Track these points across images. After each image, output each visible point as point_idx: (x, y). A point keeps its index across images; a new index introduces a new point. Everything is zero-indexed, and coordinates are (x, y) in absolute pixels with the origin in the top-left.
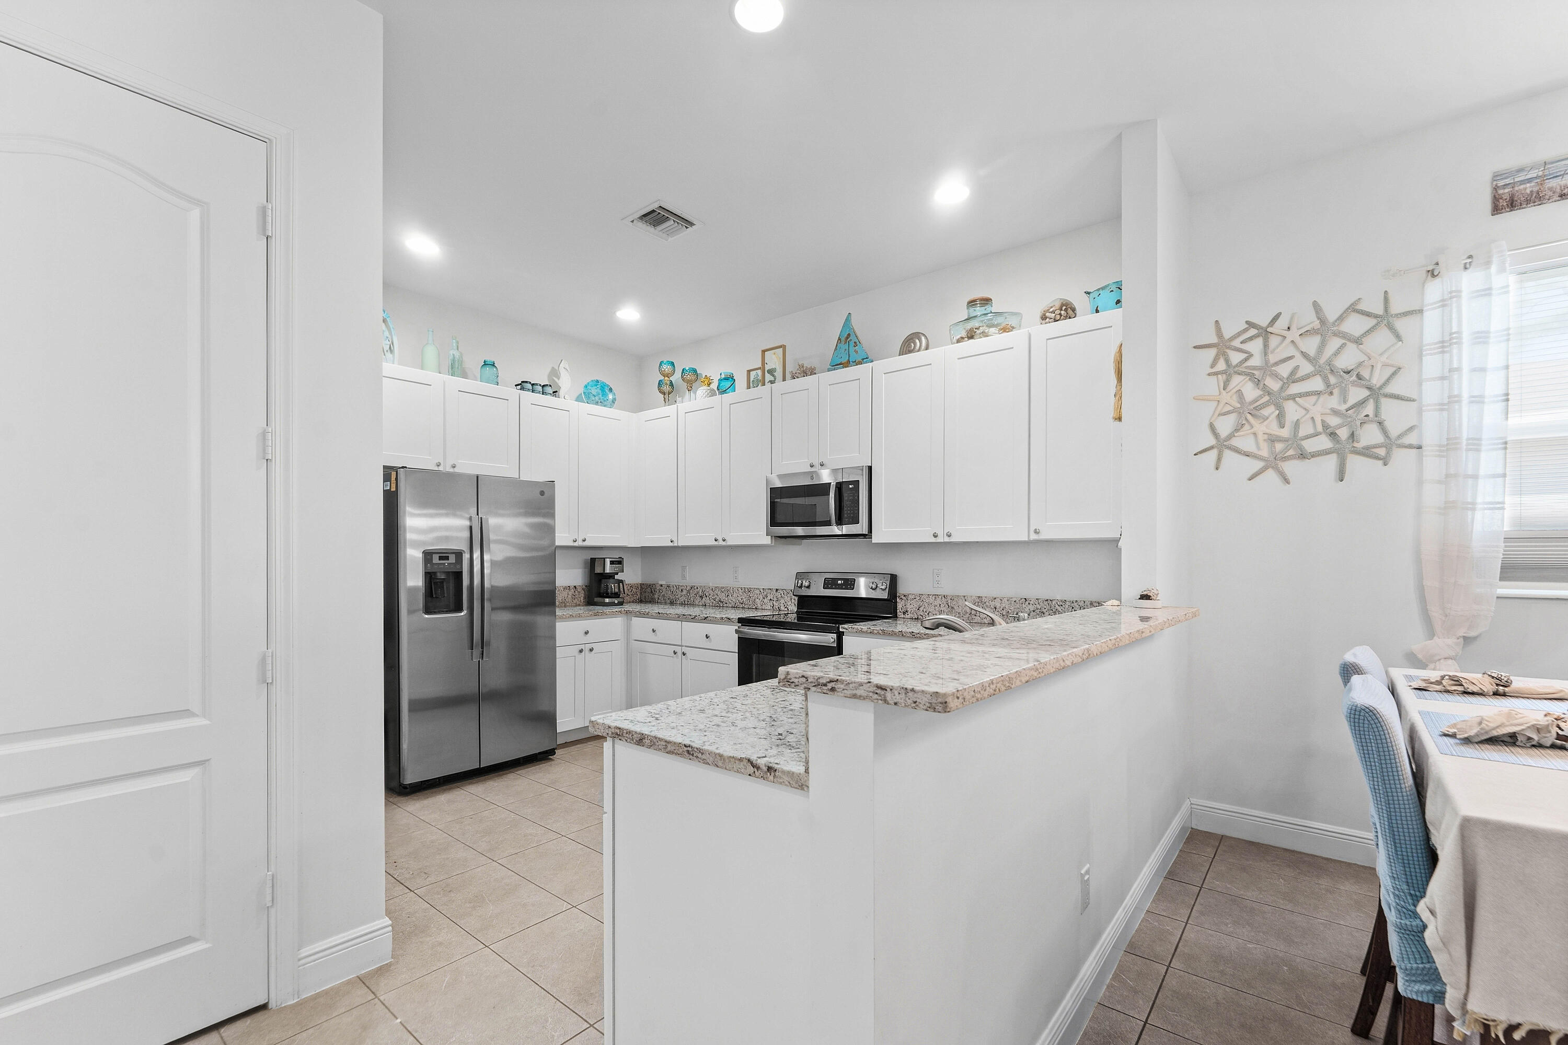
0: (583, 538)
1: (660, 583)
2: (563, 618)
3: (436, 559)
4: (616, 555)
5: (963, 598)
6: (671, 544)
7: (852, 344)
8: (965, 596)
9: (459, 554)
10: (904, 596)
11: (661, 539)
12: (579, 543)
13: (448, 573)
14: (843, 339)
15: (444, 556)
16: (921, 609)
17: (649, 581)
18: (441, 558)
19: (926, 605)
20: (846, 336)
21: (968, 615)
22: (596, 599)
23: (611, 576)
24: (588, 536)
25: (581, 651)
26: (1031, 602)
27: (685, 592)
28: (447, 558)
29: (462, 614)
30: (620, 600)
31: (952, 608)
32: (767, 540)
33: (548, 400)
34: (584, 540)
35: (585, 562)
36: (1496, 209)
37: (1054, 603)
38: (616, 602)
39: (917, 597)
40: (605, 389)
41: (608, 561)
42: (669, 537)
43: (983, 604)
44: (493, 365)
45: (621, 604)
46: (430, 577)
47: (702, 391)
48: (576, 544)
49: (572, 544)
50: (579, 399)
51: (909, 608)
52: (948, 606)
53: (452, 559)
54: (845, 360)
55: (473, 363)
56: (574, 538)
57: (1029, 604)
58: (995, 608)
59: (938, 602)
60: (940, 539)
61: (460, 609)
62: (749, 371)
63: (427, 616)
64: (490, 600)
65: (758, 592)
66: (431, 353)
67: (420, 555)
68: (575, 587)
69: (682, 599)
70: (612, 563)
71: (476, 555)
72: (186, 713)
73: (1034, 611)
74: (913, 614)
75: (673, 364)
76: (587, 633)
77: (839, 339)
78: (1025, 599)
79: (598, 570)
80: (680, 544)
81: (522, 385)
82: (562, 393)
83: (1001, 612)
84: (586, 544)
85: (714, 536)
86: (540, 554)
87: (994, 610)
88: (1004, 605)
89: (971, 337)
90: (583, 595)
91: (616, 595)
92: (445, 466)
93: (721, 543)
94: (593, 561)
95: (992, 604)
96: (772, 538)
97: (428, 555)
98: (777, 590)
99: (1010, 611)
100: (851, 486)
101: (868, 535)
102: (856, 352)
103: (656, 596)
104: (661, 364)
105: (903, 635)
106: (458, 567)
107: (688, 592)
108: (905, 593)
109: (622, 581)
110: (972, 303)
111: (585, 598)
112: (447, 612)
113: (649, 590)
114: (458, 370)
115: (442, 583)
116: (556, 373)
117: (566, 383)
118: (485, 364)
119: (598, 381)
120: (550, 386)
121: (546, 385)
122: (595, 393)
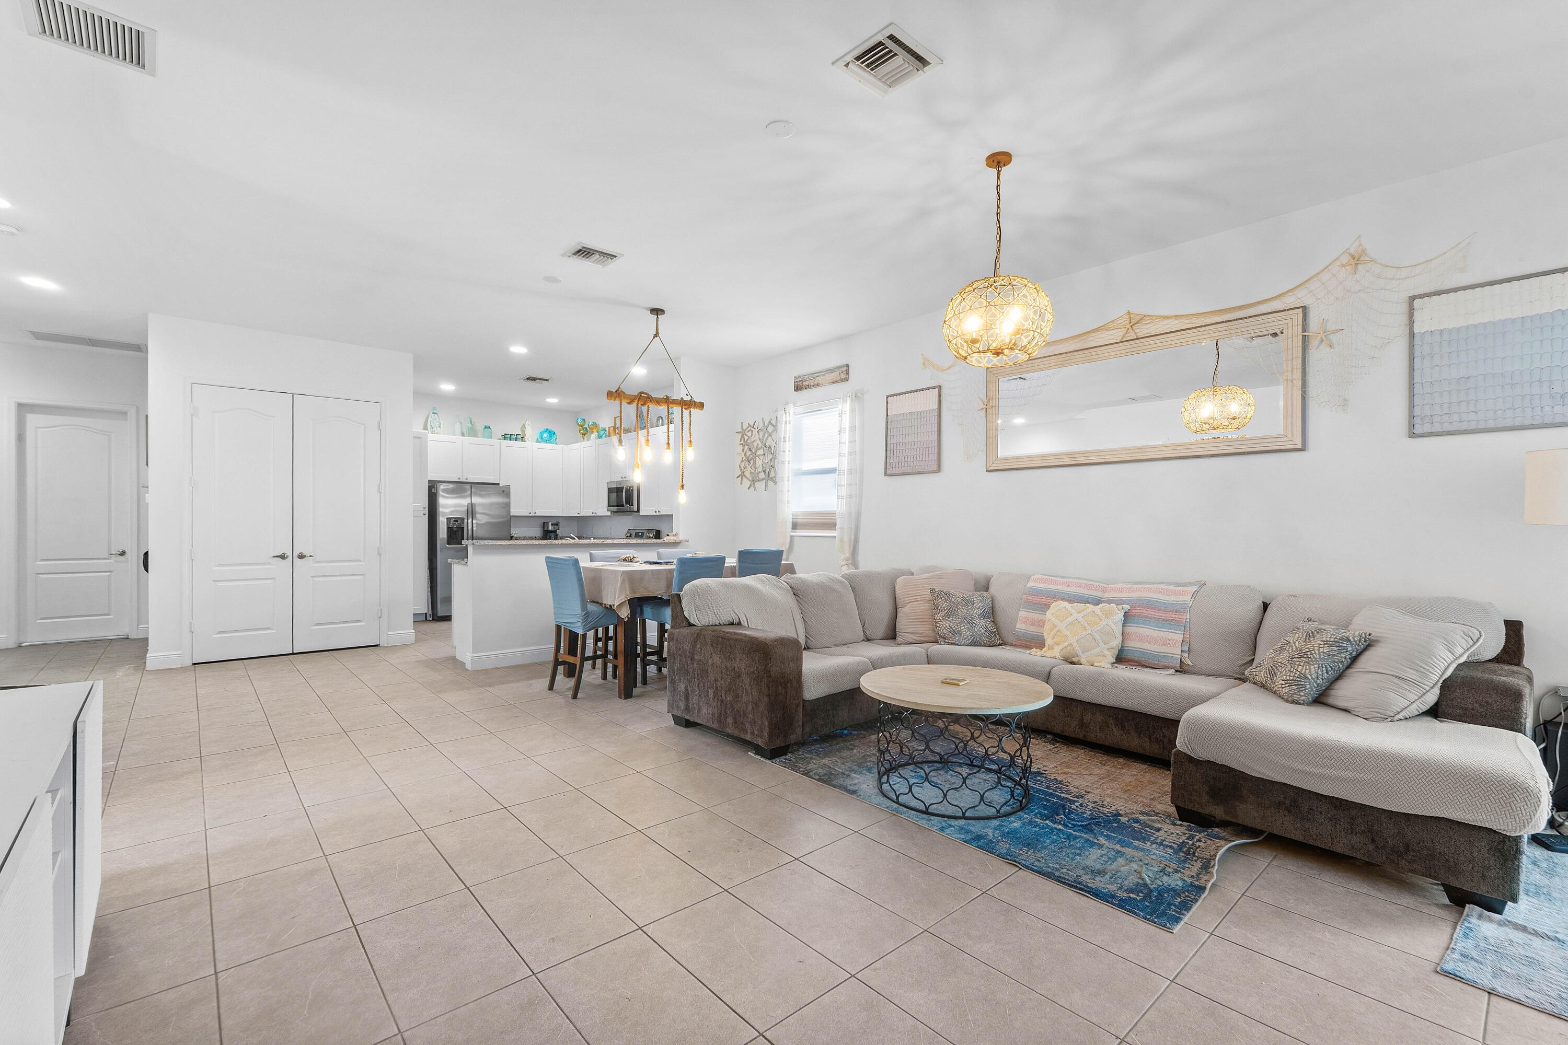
3: (453, 522)
4: (555, 521)
6: (578, 515)
9: (463, 519)
11: (571, 513)
12: (533, 514)
13: (457, 528)
15: (456, 520)
23: (553, 532)
24: (537, 511)
28: (457, 522)
32: (609, 513)
33: (518, 443)
34: (535, 513)
35: (539, 523)
40: (551, 433)
41: (550, 522)
42: (576, 511)
44: (489, 428)
46: (450, 529)
48: (531, 515)
49: (526, 515)
50: (538, 441)
55: (480, 427)
56: (526, 512)
62: (610, 428)
63: (448, 546)
66: (458, 426)
67: (446, 520)
70: (552, 524)
71: (470, 520)
72: (360, 561)
75: (584, 420)
79: (545, 528)
80: (582, 515)
81: (505, 437)
82: (526, 438)
84: (536, 515)
85: (591, 511)
86: (503, 520)
91: (555, 536)
92: (463, 478)
93: (595, 514)
94: (544, 523)
96: (612, 513)
97: (449, 520)
100: (630, 489)
101: (638, 511)
104: (579, 420)
106: (462, 524)
109: (558, 534)
112: (457, 545)
114: (472, 432)
115: (456, 532)
116: (524, 427)
117: (529, 432)
118: (486, 427)
119: (547, 429)
120: (521, 435)
121: (519, 435)
122: (546, 437)
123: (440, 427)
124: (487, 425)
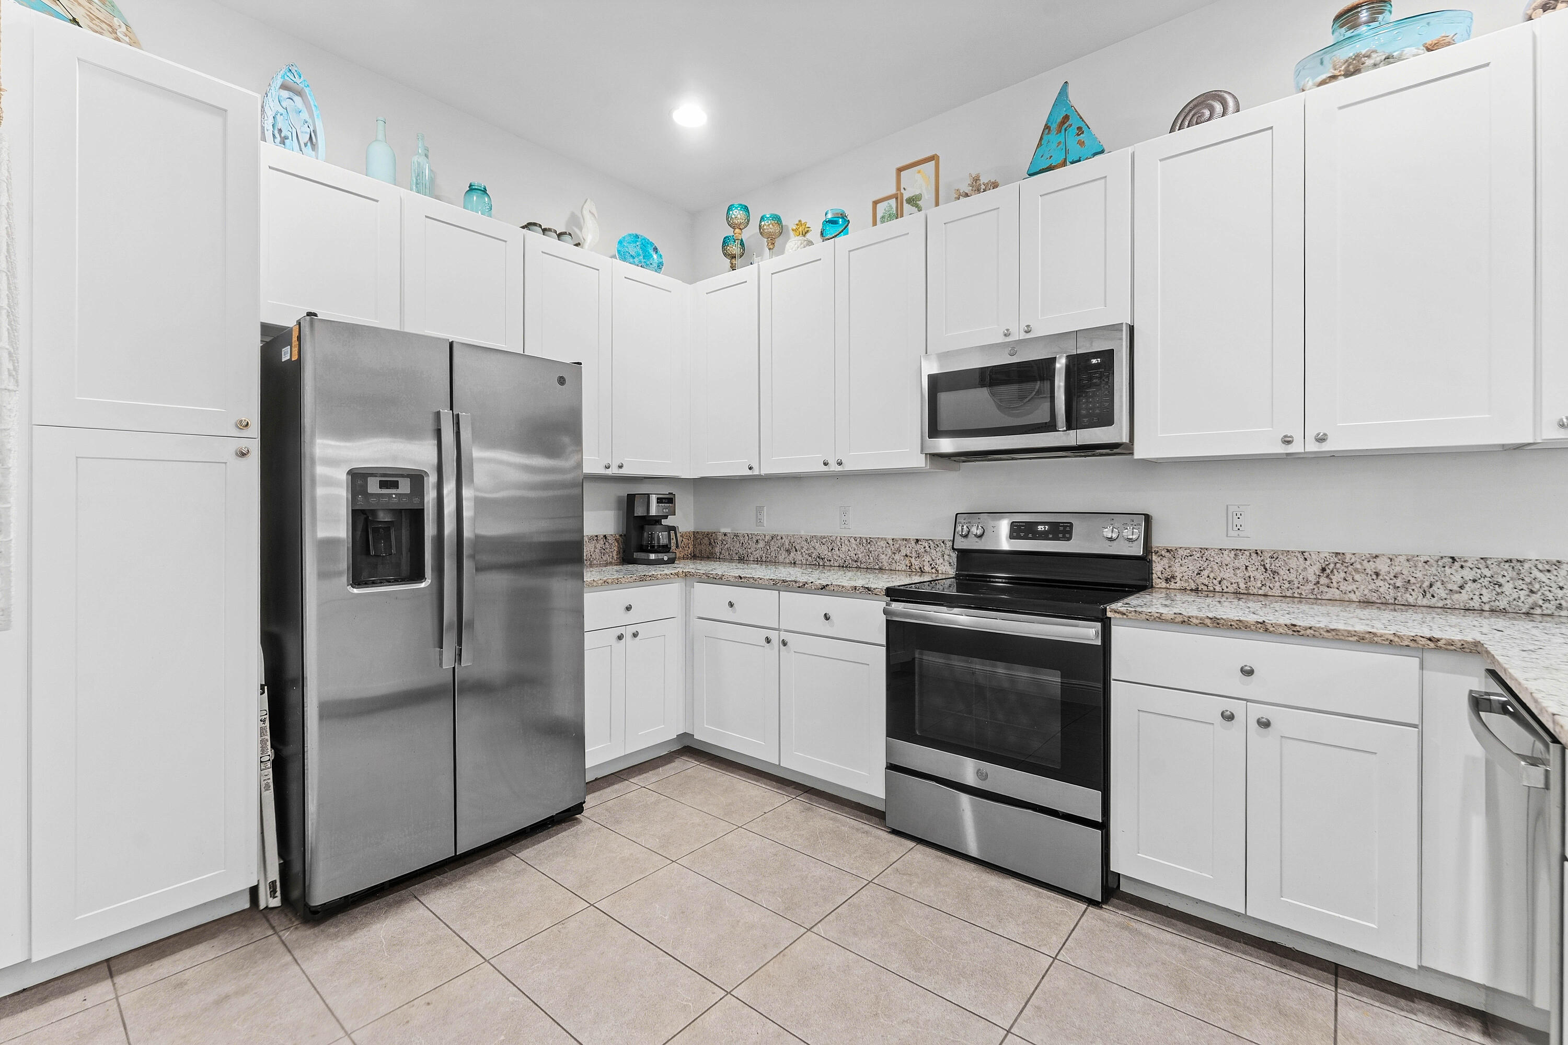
0: (618, 463)
1: (723, 530)
2: (594, 585)
3: (373, 487)
4: (665, 490)
5: (1299, 555)
6: (750, 473)
7: (1073, 131)
8: (1303, 553)
9: (417, 479)
10: (1168, 551)
11: (736, 468)
12: (613, 471)
13: (398, 512)
14: (1054, 126)
15: (387, 480)
16: (1205, 573)
17: (706, 528)
18: (383, 485)
19: (1216, 567)
20: (1059, 120)
21: (1311, 586)
22: (637, 555)
23: (657, 521)
24: (625, 461)
25: (620, 637)
26: (1469, 564)
27: (761, 544)
28: (395, 485)
29: (423, 585)
30: (671, 555)
31: (1274, 572)
32: (919, 462)
33: (566, 247)
34: (621, 467)
35: (619, 500)
37: (1526, 566)
38: (666, 558)
39: (1194, 553)
40: (648, 248)
41: (653, 499)
42: (746, 462)
43: (1347, 567)
45: (672, 561)
46: (363, 518)
47: (793, 243)
48: (609, 472)
49: (603, 471)
50: (611, 254)
51: (1178, 571)
52: (1266, 569)
53: (405, 487)
54: (1058, 158)
56: (606, 463)
57: (1462, 567)
58: (1377, 574)
59: (1243, 560)
60: (1296, 448)
61: (417, 575)
62: (875, 203)
63: (355, 591)
64: (472, 557)
65: (883, 544)
66: (380, 152)
67: (343, 479)
68: (605, 536)
69: (757, 554)
70: (660, 501)
71: (448, 484)
73: (1474, 581)
74: (1186, 581)
75: (746, 209)
76: (628, 608)
77: (1047, 127)
78: (1453, 558)
79: (639, 511)
80: (763, 473)
81: (528, 228)
82: (586, 247)
83: (1392, 582)
84: (622, 472)
85: (822, 457)
87: (1374, 577)
88: (1398, 569)
89: (1357, 70)
90: (616, 548)
91: (666, 549)
93: (834, 467)
94: (631, 498)
95: (1370, 567)
96: (926, 457)
97: (358, 478)
98: (917, 541)
99: (1413, 580)
100: (1094, 361)
101: (1128, 445)
102: (1081, 143)
103: (717, 550)
104: (729, 209)
105: (1266, 630)
106: (416, 500)
107: (768, 543)
108: (1171, 545)
109: (673, 528)
111: (618, 553)
112: (397, 581)
113: (706, 541)
115: (387, 529)
118: (471, 188)
119: (637, 236)
120: (570, 234)
121: (565, 233)
122: (633, 254)
124: (479, 182)
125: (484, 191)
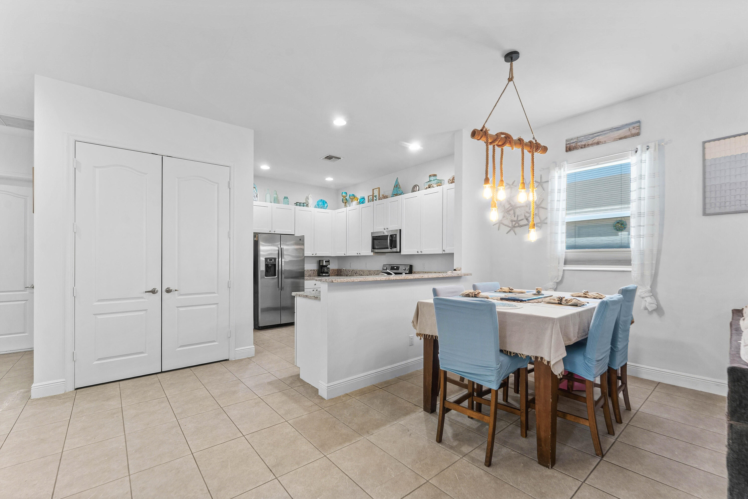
0: (316, 253)
1: (343, 269)
2: (307, 280)
3: (268, 261)
4: (327, 259)
6: (344, 255)
7: (398, 188)
9: (275, 259)
11: (341, 254)
12: (314, 255)
13: (272, 265)
14: (395, 186)
15: (271, 259)
17: (340, 268)
18: (270, 260)
20: (396, 185)
22: (321, 274)
23: (326, 266)
24: (317, 253)
25: (313, 290)
27: (351, 272)
28: (272, 260)
29: (276, 277)
30: (328, 274)
33: (305, 208)
34: (316, 254)
35: (318, 262)
36: (567, 151)
38: (327, 275)
40: (324, 202)
41: (324, 261)
42: (344, 253)
45: (329, 276)
46: (267, 266)
47: (355, 203)
48: (313, 255)
49: (312, 255)
50: (315, 207)
53: (273, 260)
54: (396, 193)
55: (281, 198)
56: (312, 253)
60: (419, 253)
61: (275, 276)
62: (369, 196)
63: (266, 277)
64: (284, 274)
65: (372, 271)
66: (268, 196)
67: (264, 259)
68: (314, 270)
69: (350, 274)
70: (326, 262)
71: (280, 259)
72: (214, 293)
75: (346, 193)
76: (315, 284)
77: (394, 186)
79: (321, 264)
80: (347, 255)
81: (296, 204)
82: (309, 205)
84: (316, 255)
85: (357, 252)
86: (300, 259)
89: (429, 187)
90: (317, 273)
91: (327, 273)
92: (272, 231)
93: (359, 255)
94: (320, 261)
96: (373, 253)
97: (266, 259)
98: (378, 271)
100: (395, 236)
101: (400, 252)
102: (399, 191)
103: (342, 274)
104: (342, 194)
106: (275, 263)
107: (352, 272)
108: (415, 271)
109: (329, 268)
110: (430, 176)
111: (317, 274)
112: (272, 276)
113: (340, 271)
114: (276, 201)
115: (270, 267)
116: (307, 198)
117: (311, 202)
118: (285, 198)
119: (322, 200)
120: (306, 203)
121: (304, 203)
122: (321, 204)
123: (257, 196)
124: (286, 196)
125: (287, 198)
